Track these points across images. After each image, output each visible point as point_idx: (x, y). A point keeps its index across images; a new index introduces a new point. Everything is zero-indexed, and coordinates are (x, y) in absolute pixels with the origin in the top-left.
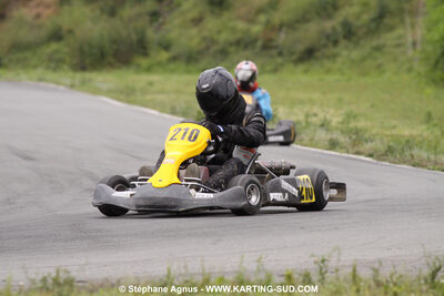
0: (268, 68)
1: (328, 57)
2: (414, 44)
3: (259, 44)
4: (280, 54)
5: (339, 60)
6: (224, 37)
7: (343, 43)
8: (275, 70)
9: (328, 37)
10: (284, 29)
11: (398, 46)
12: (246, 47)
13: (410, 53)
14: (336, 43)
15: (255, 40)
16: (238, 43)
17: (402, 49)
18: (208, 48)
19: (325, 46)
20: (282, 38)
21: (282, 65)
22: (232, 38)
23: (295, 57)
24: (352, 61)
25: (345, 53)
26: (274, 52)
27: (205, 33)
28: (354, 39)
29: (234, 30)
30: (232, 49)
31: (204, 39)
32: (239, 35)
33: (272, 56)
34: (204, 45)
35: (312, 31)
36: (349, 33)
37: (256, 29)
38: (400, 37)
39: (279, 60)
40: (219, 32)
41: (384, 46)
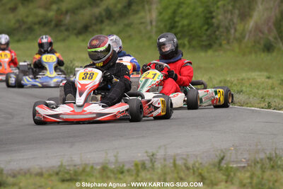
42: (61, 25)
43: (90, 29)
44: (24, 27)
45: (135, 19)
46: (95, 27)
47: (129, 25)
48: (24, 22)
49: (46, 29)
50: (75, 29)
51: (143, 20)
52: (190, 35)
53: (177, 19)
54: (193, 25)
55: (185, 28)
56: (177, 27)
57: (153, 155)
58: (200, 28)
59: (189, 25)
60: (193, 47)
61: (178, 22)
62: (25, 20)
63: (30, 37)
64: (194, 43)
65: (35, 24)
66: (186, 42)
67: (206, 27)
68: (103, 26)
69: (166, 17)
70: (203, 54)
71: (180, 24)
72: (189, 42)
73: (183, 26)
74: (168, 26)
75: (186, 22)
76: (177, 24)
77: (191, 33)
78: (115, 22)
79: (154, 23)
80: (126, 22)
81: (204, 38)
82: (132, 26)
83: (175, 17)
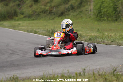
0: (51, 18)
1: (67, 15)
2: (91, 10)
3: (48, 12)
4: (54, 14)
5: (70, 15)
6: (38, 10)
7: (71, 11)
8: (53, 19)
9: (67, 9)
10: (55, 8)
11: (87, 11)
12: (44, 13)
13: (90, 13)
14: (69, 11)
15: (47, 11)
16: (42, 12)
17: (88, 12)
18: (34, 14)
19: (66, 12)
20: (54, 10)
21: (55, 17)
22: (41, 11)
23: (58, 15)
24: (74, 16)
25: (72, 13)
26: (52, 14)
27: (33, 10)
28: (74, 9)
29: (41, 8)
30: (41, 14)
31: (33, 11)
32: (42, 10)
33: (52, 15)
34: (33, 13)
35: (62, 8)
36: (73, 8)
37: (47, 8)
38: (87, 8)
39: (54, 16)
40: (37, 9)
41: (82, 11)
42: (51, 13)
43: (64, 14)
44: (35, 14)
45: (84, 9)
46: (66, 13)
47: (81, 12)
48: (36, 12)
49: (45, 14)
50: (58, 14)
51: (87, 10)
52: (107, 16)
53: (102, 9)
54: (109, 11)
55: (105, 13)
56: (102, 12)
57: (84, 70)
58: (112, 12)
59: (107, 11)
60: (109, 21)
61: (102, 10)
62: (36, 10)
63: (38, 18)
64: (109, 19)
65: (40, 12)
66: (106, 19)
67: (114, 12)
68: (70, 12)
69: (97, 8)
70: (113, 24)
71: (103, 11)
72: (107, 19)
73: (104, 12)
74: (98, 12)
75: (105, 10)
76: (102, 11)
77: (108, 14)
78: (75, 11)
79: (92, 11)
80: (80, 10)
81: (114, 17)
82: (83, 12)
83: (101, 8)
